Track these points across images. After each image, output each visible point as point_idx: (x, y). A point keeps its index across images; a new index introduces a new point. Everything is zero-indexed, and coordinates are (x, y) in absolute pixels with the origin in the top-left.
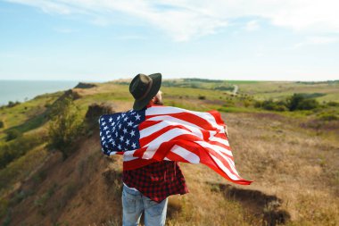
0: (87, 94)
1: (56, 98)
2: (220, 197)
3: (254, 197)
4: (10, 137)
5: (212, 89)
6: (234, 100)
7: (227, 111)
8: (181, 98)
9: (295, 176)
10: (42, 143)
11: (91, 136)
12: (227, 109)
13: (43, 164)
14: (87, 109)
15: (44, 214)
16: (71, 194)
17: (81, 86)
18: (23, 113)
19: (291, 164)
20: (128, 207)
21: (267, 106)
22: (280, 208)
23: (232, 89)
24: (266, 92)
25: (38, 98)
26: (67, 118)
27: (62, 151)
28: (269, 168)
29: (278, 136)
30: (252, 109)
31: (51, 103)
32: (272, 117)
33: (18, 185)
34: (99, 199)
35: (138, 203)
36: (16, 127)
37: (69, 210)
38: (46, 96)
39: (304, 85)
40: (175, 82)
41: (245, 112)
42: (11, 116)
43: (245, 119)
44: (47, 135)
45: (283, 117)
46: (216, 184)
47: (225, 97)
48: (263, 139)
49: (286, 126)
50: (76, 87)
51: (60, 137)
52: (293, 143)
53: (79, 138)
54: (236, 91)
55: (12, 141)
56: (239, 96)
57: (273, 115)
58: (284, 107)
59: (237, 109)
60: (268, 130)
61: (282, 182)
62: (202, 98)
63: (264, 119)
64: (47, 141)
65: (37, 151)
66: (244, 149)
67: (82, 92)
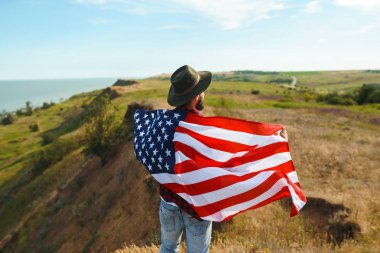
0: (126, 91)
1: (93, 98)
2: (277, 207)
3: (318, 205)
4: (46, 140)
5: (266, 82)
6: (293, 93)
7: (284, 107)
8: (231, 93)
9: (365, 180)
10: (79, 147)
11: (130, 139)
12: (284, 104)
13: (80, 171)
14: (127, 108)
15: (82, 225)
16: (111, 203)
17: (120, 83)
18: (59, 114)
19: (360, 167)
21: (331, 99)
22: (348, 219)
23: (290, 82)
24: (329, 84)
25: (74, 98)
26: (104, 119)
27: (101, 156)
28: (334, 171)
29: (344, 134)
30: (313, 104)
31: (88, 103)
32: (337, 112)
33: (54, 194)
34: (141, 209)
36: (52, 131)
37: (108, 221)
38: (83, 95)
39: (375, 74)
40: (224, 75)
41: (306, 108)
42: (46, 118)
43: (305, 116)
44: (84, 138)
45: (350, 112)
47: (281, 91)
48: (327, 138)
49: (354, 122)
50: (115, 85)
51: (98, 141)
52: (362, 142)
53: (118, 141)
54: (294, 83)
55: (48, 146)
56: (299, 89)
57: (339, 110)
58: (351, 100)
59: (296, 104)
60: (333, 127)
61: (350, 188)
62: (255, 93)
63: (328, 115)
64: (84, 145)
65: (74, 156)
66: (304, 151)
67: (120, 89)
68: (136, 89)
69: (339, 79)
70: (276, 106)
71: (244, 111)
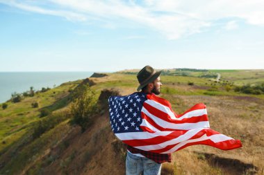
0: (100, 81)
1: (77, 85)
2: (206, 164)
3: (234, 165)
4: (43, 114)
5: (199, 77)
6: (218, 86)
7: (211, 95)
8: (173, 84)
10: (65, 120)
11: (102, 114)
12: (211, 92)
13: (66, 136)
14: (100, 93)
15: (67, 174)
16: (88, 158)
17: (96, 75)
18: (52, 96)
20: (130, 168)
21: (245, 90)
22: (256, 174)
23: (215, 77)
24: (244, 79)
25: (63, 85)
26: (85, 100)
27: (81, 126)
28: (247, 141)
29: (254, 115)
30: (232, 93)
31: (73, 89)
32: (249, 99)
33: (48, 151)
34: (109, 163)
35: (139, 166)
36: (47, 107)
37: (86, 172)
38: (70, 83)
40: (169, 71)
41: (227, 95)
42: (43, 98)
43: (226, 101)
44: (70, 113)
45: (259, 99)
46: (202, 153)
47: (209, 83)
48: (241, 117)
49: (261, 106)
50: (91, 77)
51: (80, 115)
53: (94, 116)
54: (219, 78)
55: (44, 118)
56: (222, 82)
57: (251, 98)
58: (260, 91)
59: (220, 93)
60: (246, 110)
61: (258, 153)
62: (191, 84)
63: (243, 101)
64: (69, 117)
65: (62, 125)
66: (225, 126)
67: (96, 80)
68: (106, 80)
69: (251, 76)
70: (205, 94)
71: (183, 97)
